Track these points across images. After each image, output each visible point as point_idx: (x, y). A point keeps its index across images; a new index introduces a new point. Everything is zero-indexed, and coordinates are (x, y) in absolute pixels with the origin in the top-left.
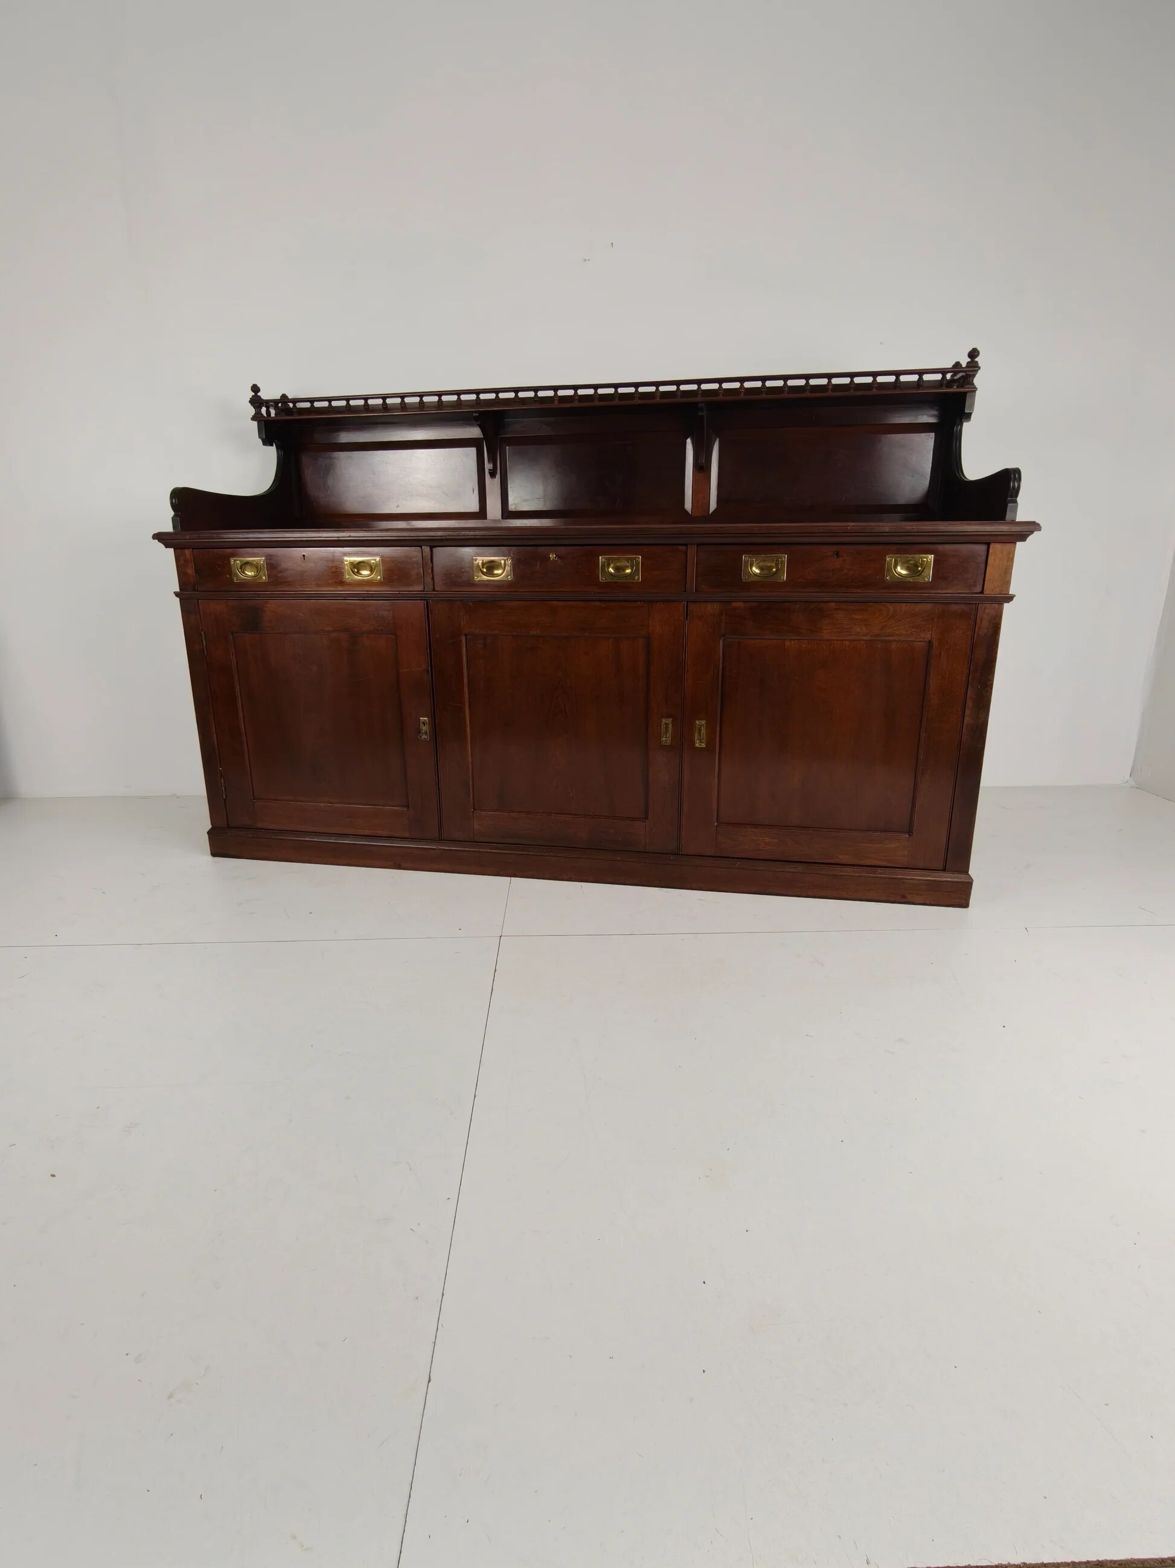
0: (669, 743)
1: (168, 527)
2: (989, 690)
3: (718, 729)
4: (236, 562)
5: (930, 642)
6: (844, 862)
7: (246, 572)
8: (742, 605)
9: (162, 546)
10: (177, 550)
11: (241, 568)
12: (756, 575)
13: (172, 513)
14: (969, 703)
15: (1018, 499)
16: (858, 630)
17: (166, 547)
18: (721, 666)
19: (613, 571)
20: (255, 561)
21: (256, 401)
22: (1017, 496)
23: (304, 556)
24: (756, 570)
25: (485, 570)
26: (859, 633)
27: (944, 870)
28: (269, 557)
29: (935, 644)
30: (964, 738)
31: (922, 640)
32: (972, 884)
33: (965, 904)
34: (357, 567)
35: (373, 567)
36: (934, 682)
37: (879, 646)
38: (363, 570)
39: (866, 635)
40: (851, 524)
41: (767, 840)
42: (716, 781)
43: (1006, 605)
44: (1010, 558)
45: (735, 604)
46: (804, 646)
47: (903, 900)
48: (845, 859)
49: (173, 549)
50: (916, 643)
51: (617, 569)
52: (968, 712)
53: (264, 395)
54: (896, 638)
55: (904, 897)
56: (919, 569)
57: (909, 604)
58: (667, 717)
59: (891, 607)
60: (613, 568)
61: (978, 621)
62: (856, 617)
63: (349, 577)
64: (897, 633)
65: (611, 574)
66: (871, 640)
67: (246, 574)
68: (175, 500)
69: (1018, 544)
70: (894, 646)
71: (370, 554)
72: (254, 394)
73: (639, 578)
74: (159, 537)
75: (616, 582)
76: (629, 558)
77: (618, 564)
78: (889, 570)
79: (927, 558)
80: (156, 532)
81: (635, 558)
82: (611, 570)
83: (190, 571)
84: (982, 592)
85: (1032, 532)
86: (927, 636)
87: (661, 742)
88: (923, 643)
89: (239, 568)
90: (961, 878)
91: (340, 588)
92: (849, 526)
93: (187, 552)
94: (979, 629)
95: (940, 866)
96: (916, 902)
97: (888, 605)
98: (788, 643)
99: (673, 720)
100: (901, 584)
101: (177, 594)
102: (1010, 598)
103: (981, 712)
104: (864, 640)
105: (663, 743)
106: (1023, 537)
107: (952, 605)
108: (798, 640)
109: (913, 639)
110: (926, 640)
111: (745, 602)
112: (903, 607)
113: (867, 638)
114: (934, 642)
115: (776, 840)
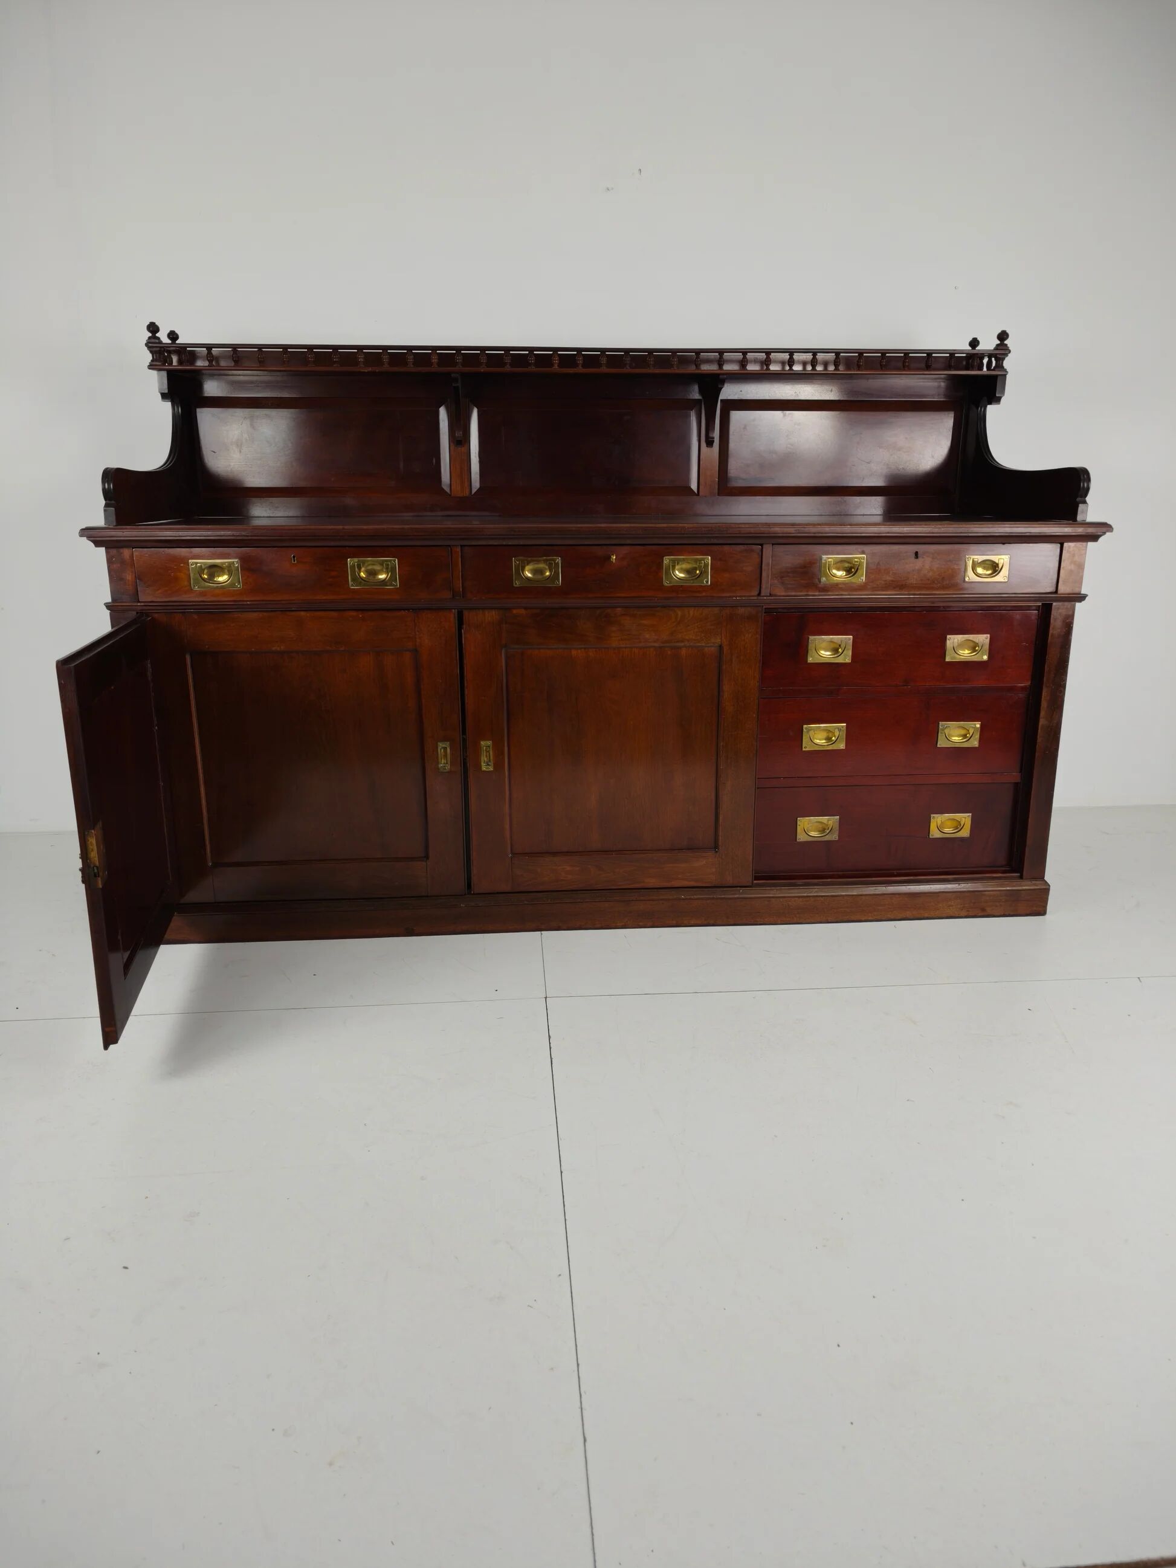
0: (448, 767)
3: (506, 749)
5: (721, 646)
6: (651, 885)
8: (523, 611)
16: (647, 636)
18: (505, 681)
26: (648, 639)
29: (726, 649)
31: (712, 644)
36: (727, 688)
37: (669, 652)
39: (655, 642)
41: (568, 868)
45: (515, 611)
46: (591, 655)
48: (652, 882)
50: (706, 649)
54: (686, 643)
58: (444, 740)
64: (687, 638)
66: (660, 647)
70: (684, 652)
86: (719, 640)
87: (438, 769)
88: (713, 648)
97: (676, 609)
98: (574, 653)
99: (450, 745)
104: (654, 647)
105: (441, 770)
107: (739, 608)
108: (585, 648)
109: (703, 644)
110: (716, 645)
111: (526, 608)
112: (692, 611)
113: (656, 645)
114: (725, 647)
115: (577, 869)
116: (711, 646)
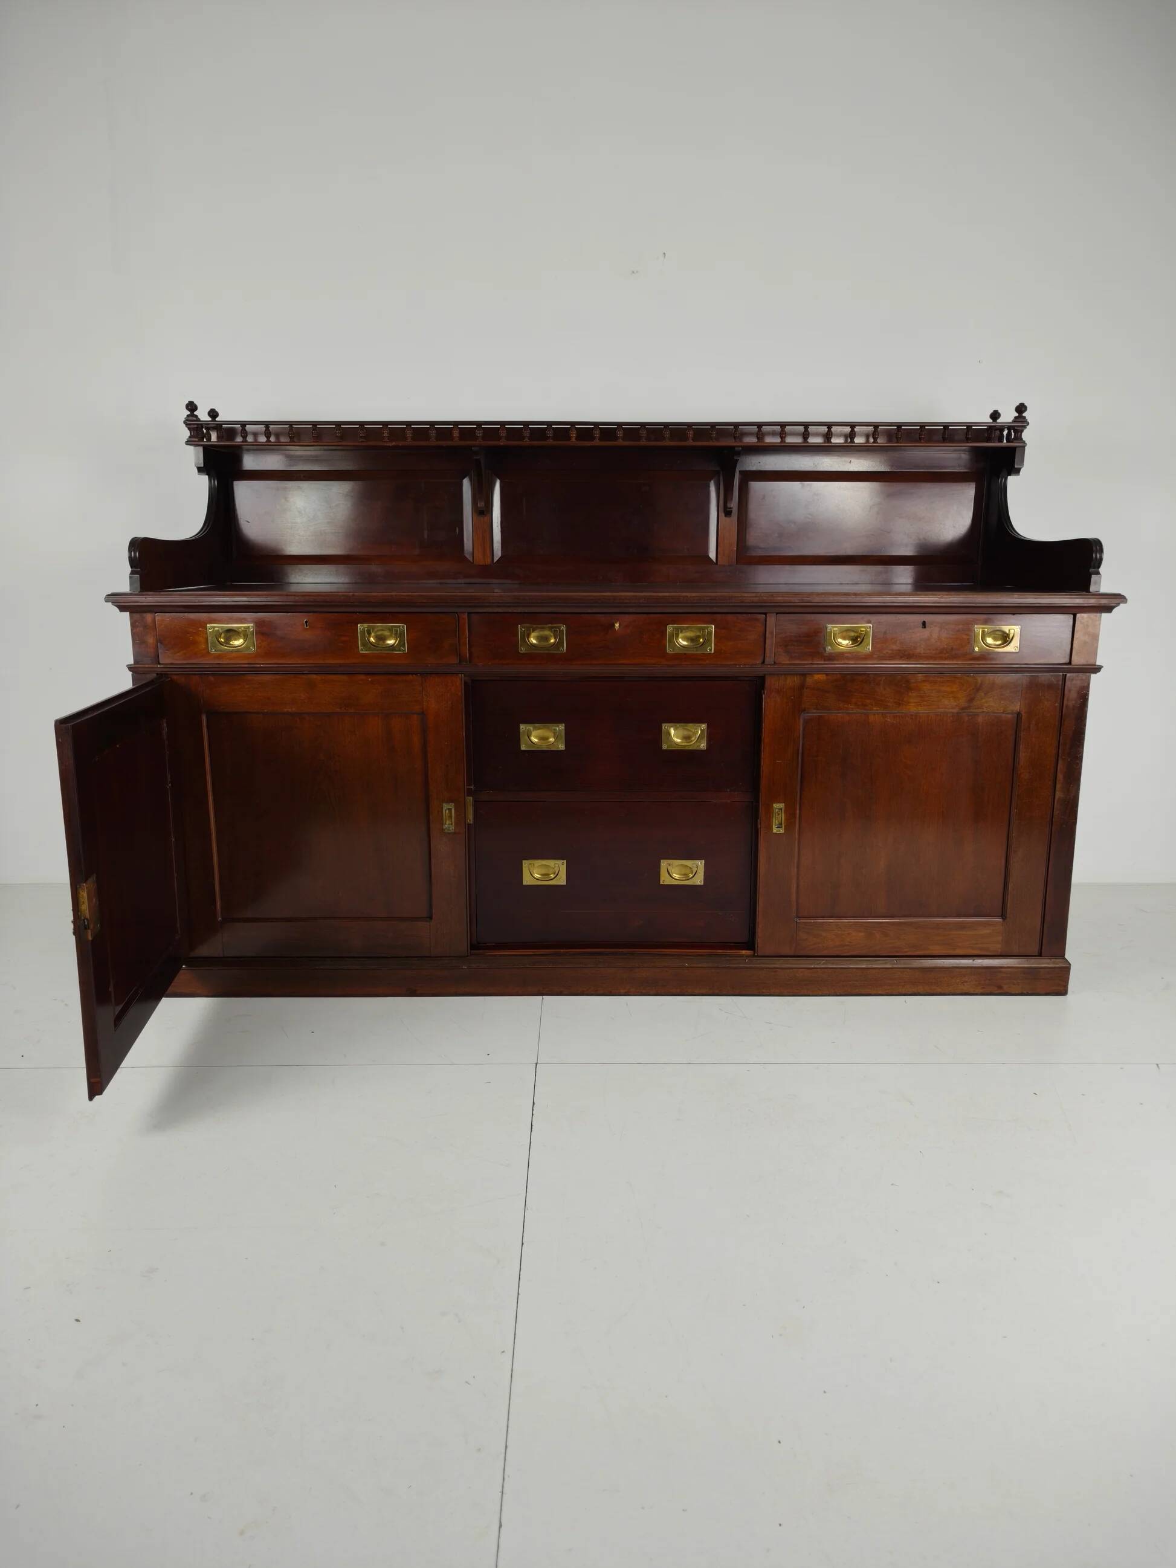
3: (798, 812)
4: (215, 629)
5: (1019, 714)
7: (231, 643)
8: (823, 678)
10: (134, 615)
11: (222, 635)
12: (839, 645)
13: (130, 569)
14: (1060, 776)
15: (1101, 570)
16: (945, 702)
17: (120, 611)
18: (801, 744)
19: (680, 641)
20: (240, 627)
21: (193, 423)
22: (1099, 566)
24: (838, 640)
26: (948, 705)
27: (1040, 955)
28: (259, 624)
29: (1025, 716)
30: (1056, 813)
31: (1011, 711)
32: (1070, 969)
33: (1062, 991)
36: (1023, 755)
37: (966, 719)
39: (953, 708)
41: (852, 934)
42: (794, 871)
43: (1093, 676)
44: (1096, 631)
45: (816, 677)
46: (889, 719)
49: (128, 613)
50: (1005, 715)
51: (686, 639)
52: (1058, 786)
54: (984, 710)
55: (1000, 987)
56: (1009, 640)
57: (998, 676)
59: (981, 680)
60: (681, 638)
61: (1066, 692)
62: (943, 689)
63: (362, 647)
64: (985, 705)
65: (679, 644)
66: (958, 714)
67: (228, 644)
68: (134, 554)
70: (980, 718)
72: (189, 414)
73: (712, 649)
74: (112, 598)
75: (685, 654)
76: (700, 628)
77: (689, 634)
78: (978, 640)
80: (108, 594)
81: (707, 628)
83: (150, 640)
84: (1071, 663)
85: (1118, 604)
86: (1016, 707)
88: (1010, 716)
89: (218, 637)
90: (1058, 963)
93: (146, 617)
94: (1068, 700)
95: (1036, 951)
96: (1013, 992)
97: (976, 676)
98: (871, 718)
100: (990, 655)
101: (129, 667)
102: (1097, 669)
103: (1072, 785)
104: (951, 713)
106: (1109, 609)
107: (1041, 677)
108: (883, 713)
109: (1002, 711)
110: (1015, 712)
111: (827, 675)
112: (993, 679)
113: (953, 711)
114: (1023, 714)
115: (862, 934)
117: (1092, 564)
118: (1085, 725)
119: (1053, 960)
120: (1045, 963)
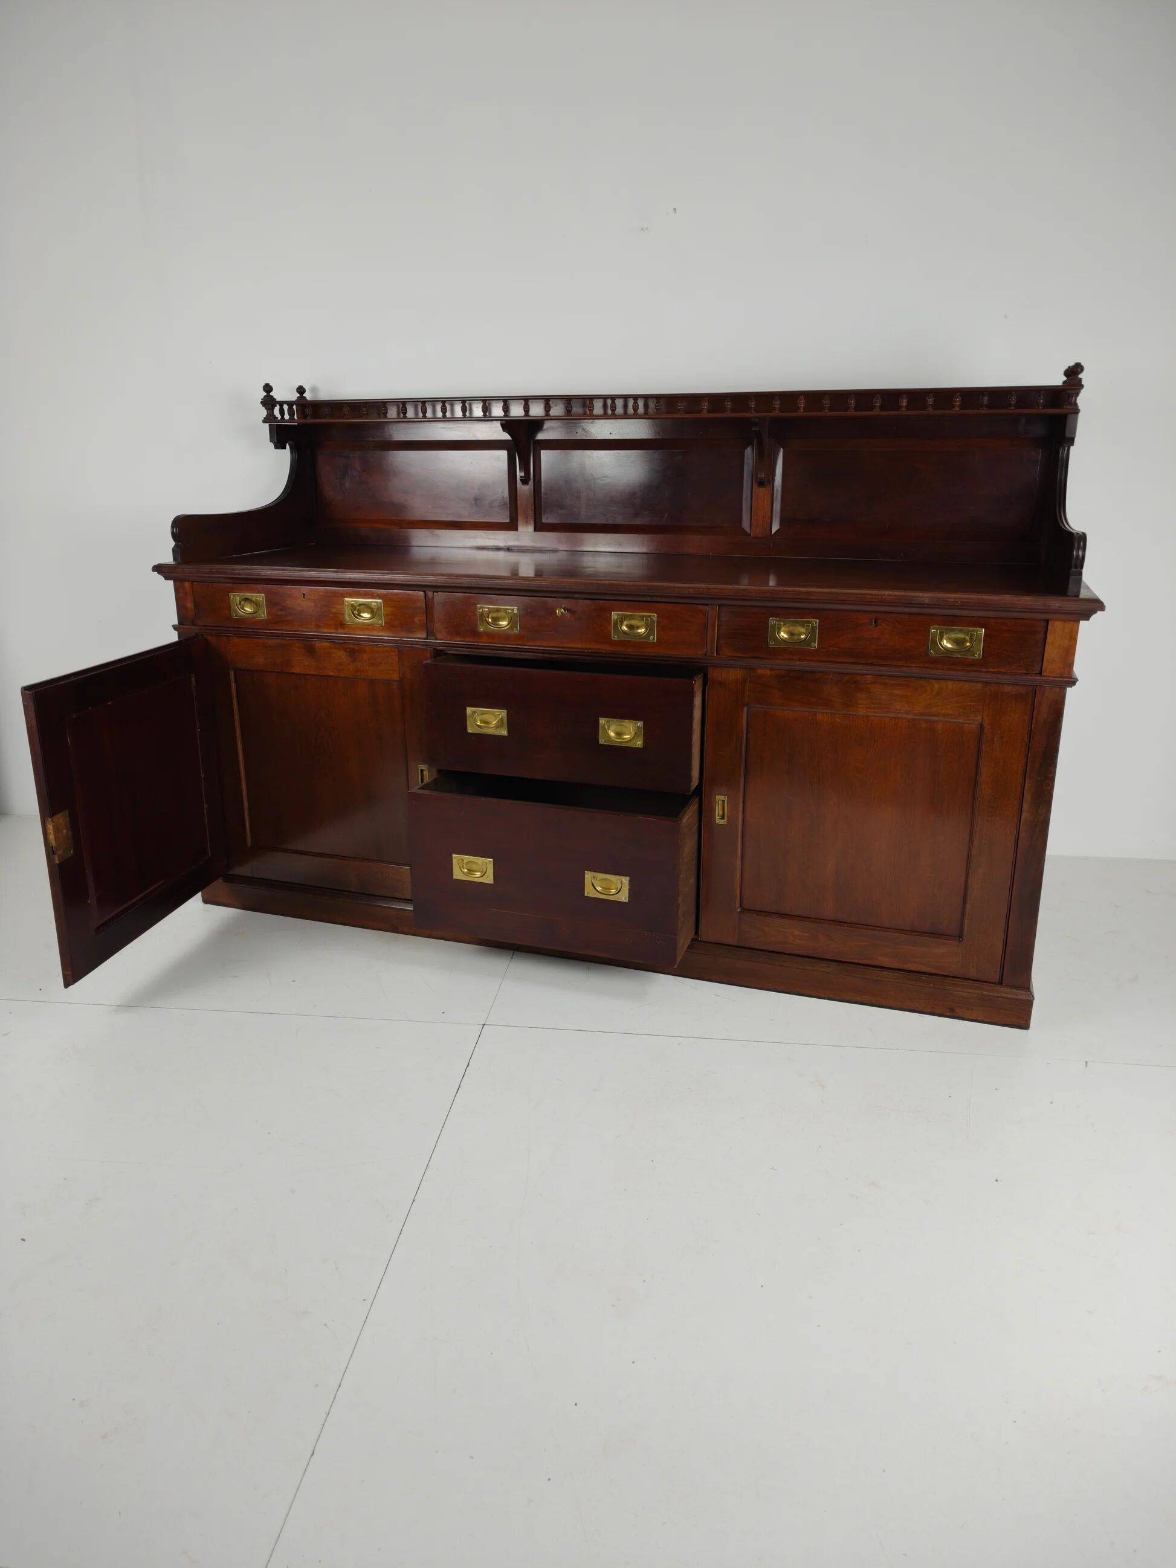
1: (168, 558)
2: (1050, 784)
3: (741, 805)
4: (235, 597)
5: (982, 726)
7: (245, 608)
8: (768, 672)
9: (161, 578)
10: (177, 583)
11: (240, 603)
12: (783, 640)
13: (173, 543)
14: (1029, 796)
15: (1083, 570)
16: (898, 707)
17: (166, 579)
18: (745, 737)
19: (626, 629)
20: (254, 597)
21: (269, 402)
22: (1082, 567)
23: (304, 594)
24: (783, 635)
25: (490, 620)
26: (900, 710)
27: (1000, 984)
28: (268, 595)
29: (987, 727)
30: (1023, 835)
31: (971, 722)
32: (1032, 1003)
33: (1025, 1026)
34: (357, 610)
35: (375, 610)
36: (986, 769)
37: (924, 725)
38: (364, 612)
39: (908, 713)
40: (887, 593)
41: (797, 933)
42: (739, 862)
43: (1068, 689)
44: (1073, 638)
45: (760, 671)
46: (838, 720)
47: (951, 1014)
48: (885, 961)
49: (172, 581)
50: (966, 725)
51: (630, 627)
52: (1025, 807)
53: (277, 395)
54: (942, 719)
55: (952, 1010)
56: (968, 644)
57: (956, 682)
59: (936, 686)
60: (627, 626)
61: (1037, 706)
62: (896, 692)
63: (348, 618)
64: (943, 712)
65: (624, 632)
66: (913, 719)
67: (246, 611)
68: (176, 530)
69: (1082, 622)
70: (940, 726)
71: (372, 596)
72: (265, 394)
73: (654, 638)
74: (159, 569)
75: (629, 641)
76: (643, 616)
77: (633, 622)
78: (934, 642)
79: (976, 631)
80: (156, 564)
81: (650, 616)
82: (625, 628)
83: (190, 605)
84: (1040, 673)
85: (1097, 611)
86: (978, 718)
88: (973, 726)
89: (238, 602)
90: (1021, 995)
91: (340, 631)
92: (884, 595)
93: (187, 584)
94: (1038, 714)
95: (996, 977)
96: (966, 1018)
97: (932, 681)
98: (819, 717)
100: (948, 660)
101: (175, 628)
102: (1072, 682)
103: (1042, 807)
104: (906, 718)
106: (1087, 616)
107: (1006, 686)
108: (831, 713)
109: (962, 721)
110: (976, 722)
111: (771, 670)
112: (950, 684)
113: (909, 717)
115: (807, 934)
116: (972, 724)
117: (1073, 562)
118: (1058, 743)
119: (1013, 990)
120: (1006, 993)
